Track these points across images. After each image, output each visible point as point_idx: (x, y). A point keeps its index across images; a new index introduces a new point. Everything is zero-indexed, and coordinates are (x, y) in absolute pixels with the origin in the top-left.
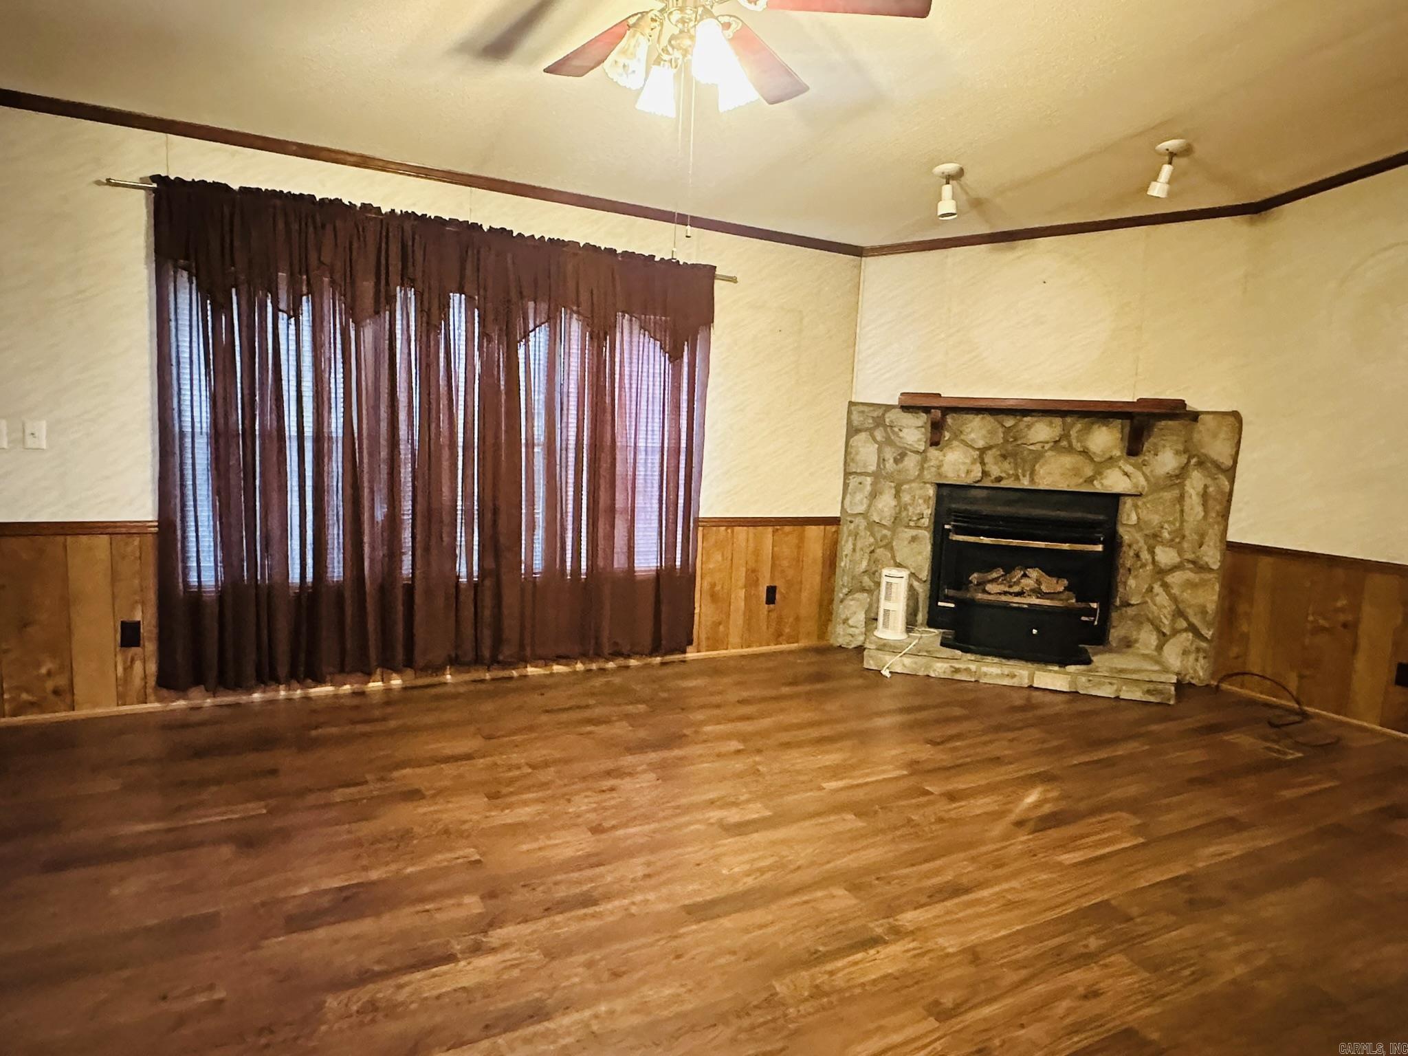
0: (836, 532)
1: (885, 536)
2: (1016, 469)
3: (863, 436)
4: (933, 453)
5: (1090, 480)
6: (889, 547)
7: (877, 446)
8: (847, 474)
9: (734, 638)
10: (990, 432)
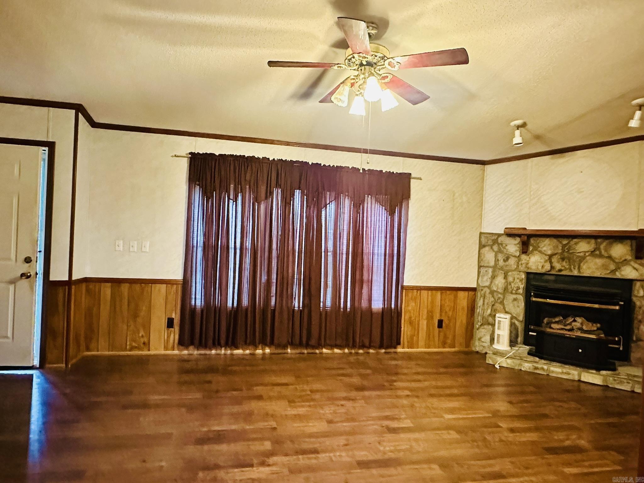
0: (475, 294)
1: (499, 298)
2: (570, 266)
3: (487, 248)
4: (524, 257)
5: (613, 272)
6: (502, 303)
7: (494, 253)
8: (480, 267)
9: (421, 343)
10: (554, 247)
